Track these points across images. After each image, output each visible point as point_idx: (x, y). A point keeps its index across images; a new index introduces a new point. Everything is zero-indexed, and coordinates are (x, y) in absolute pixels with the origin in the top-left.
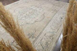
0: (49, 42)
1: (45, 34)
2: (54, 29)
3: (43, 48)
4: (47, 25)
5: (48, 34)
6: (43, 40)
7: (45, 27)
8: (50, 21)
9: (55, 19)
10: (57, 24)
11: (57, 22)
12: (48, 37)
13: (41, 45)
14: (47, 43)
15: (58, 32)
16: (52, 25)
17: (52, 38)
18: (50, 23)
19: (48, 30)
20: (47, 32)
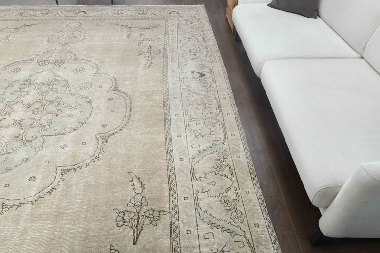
0: (232, 195)
1: (193, 173)
2: (206, 130)
3: (228, 231)
4: (167, 130)
5: (204, 166)
6: (205, 201)
7: (168, 142)
8: (166, 105)
9: (178, 90)
11: (195, 97)
12: (211, 178)
13: (213, 225)
14: (227, 202)
15: (229, 133)
16: (187, 118)
17: (226, 172)
18: (173, 117)
19: (189, 147)
20: (194, 158)
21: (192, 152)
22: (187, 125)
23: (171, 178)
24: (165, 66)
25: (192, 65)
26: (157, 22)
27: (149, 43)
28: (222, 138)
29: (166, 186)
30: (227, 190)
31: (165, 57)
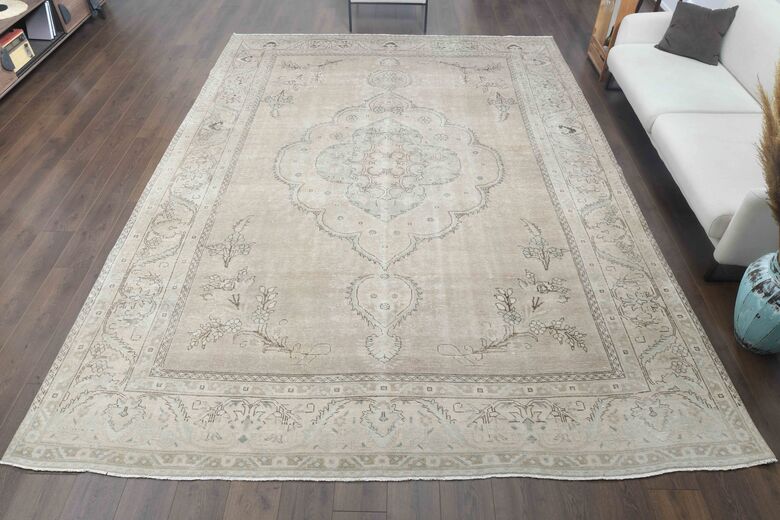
0: (626, 241)
1: (585, 223)
2: (590, 187)
3: (627, 266)
4: (549, 185)
5: (594, 217)
6: (601, 245)
7: (552, 196)
8: (539, 160)
9: (548, 146)
10: (579, 164)
11: (569, 154)
12: (603, 227)
13: (613, 262)
14: (622, 246)
15: (615, 191)
16: (566, 175)
17: (618, 223)
18: (550, 172)
19: (576, 201)
20: (582, 211)
21: (580, 206)
22: (568, 182)
23: (564, 224)
24: (525, 119)
25: (556, 120)
26: (496, 61)
27: (496, 89)
28: (608, 194)
29: (561, 231)
30: (621, 238)
31: (521, 108)
